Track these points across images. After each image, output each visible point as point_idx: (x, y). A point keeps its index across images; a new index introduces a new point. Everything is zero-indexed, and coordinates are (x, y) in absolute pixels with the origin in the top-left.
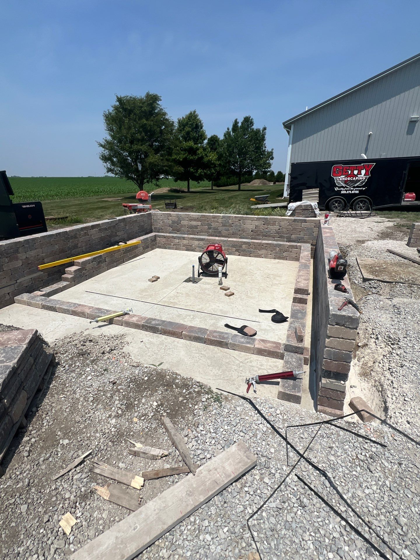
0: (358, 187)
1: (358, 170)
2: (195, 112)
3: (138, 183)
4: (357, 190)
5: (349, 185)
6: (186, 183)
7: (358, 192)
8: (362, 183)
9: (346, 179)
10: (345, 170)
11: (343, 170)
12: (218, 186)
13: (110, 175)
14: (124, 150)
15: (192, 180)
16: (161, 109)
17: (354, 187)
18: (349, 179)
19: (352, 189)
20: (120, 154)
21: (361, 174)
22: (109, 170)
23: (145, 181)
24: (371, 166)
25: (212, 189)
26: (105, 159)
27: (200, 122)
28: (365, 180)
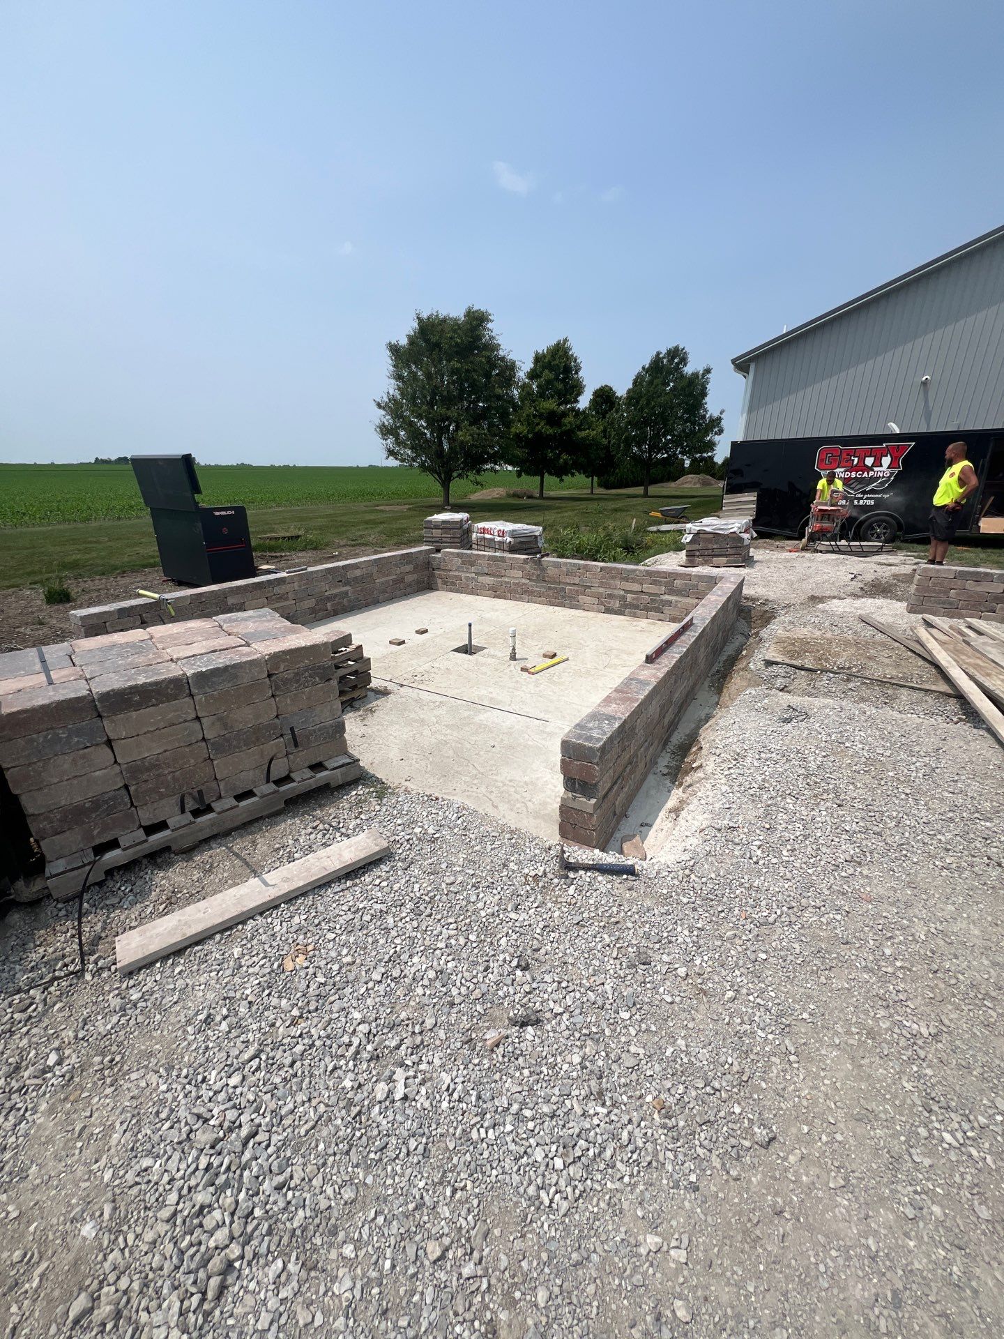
0: (872, 492)
1: (875, 457)
2: (566, 340)
3: (440, 478)
4: (871, 499)
5: (852, 489)
6: (538, 478)
7: (872, 502)
8: (883, 483)
9: (847, 475)
10: (844, 455)
11: (840, 456)
12: (607, 488)
13: (393, 462)
14: (420, 417)
15: (550, 474)
16: (492, 338)
17: (864, 493)
18: (853, 475)
19: (859, 496)
20: (411, 424)
21: (881, 466)
22: (391, 453)
23: (455, 474)
24: (905, 448)
25: (592, 493)
26: (385, 431)
27: (576, 360)
28: (889, 477)
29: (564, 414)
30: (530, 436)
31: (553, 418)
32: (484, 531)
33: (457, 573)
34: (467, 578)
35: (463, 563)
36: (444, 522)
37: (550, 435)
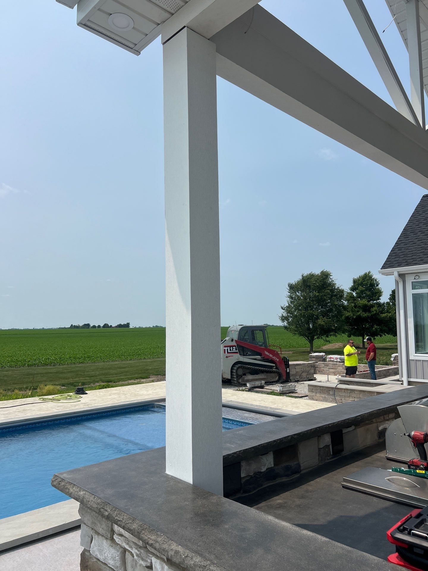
3: (308, 339)
23: (315, 337)
26: (283, 319)
29: (372, 306)
30: (355, 317)
31: (366, 308)
32: (331, 358)
33: (323, 369)
34: (326, 370)
35: (325, 365)
36: (316, 356)
37: (365, 316)
